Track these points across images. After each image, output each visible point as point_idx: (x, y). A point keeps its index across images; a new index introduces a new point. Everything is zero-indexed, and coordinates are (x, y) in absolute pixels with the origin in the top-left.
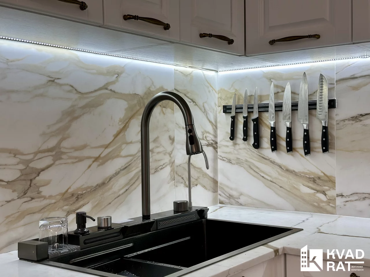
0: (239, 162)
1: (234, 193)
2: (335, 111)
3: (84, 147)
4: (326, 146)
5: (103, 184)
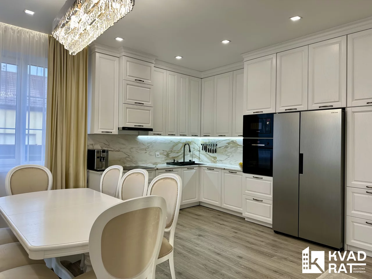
0: (203, 154)
2: (217, 146)
4: (216, 152)
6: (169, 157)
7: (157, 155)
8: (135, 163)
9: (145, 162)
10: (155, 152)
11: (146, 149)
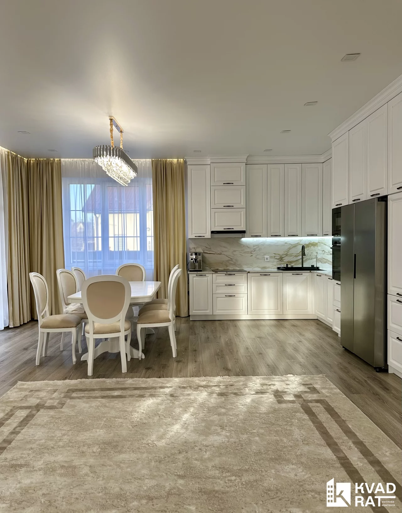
6: (283, 261)
7: (265, 258)
8: (239, 266)
9: (251, 266)
10: (264, 255)
11: (252, 252)
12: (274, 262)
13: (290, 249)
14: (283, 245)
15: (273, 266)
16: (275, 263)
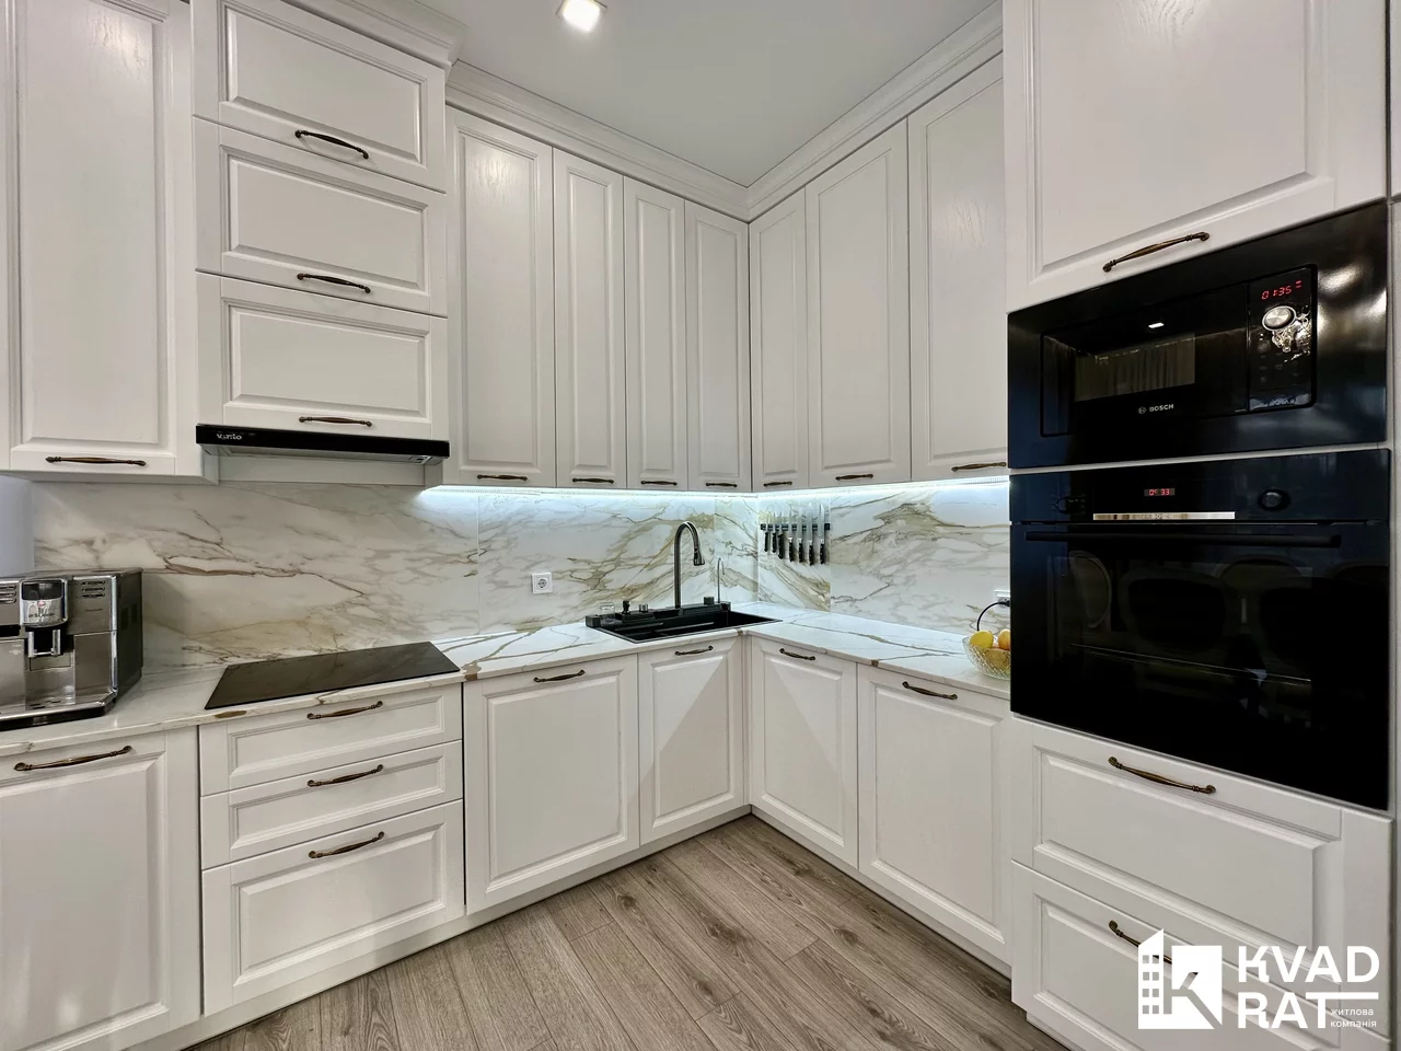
0: (772, 569)
1: (769, 593)
2: (830, 532)
3: (637, 558)
4: (823, 560)
5: (652, 582)
6: (605, 589)
7: (535, 582)
9: (469, 619)
10: (528, 568)
11: (472, 558)
12: (570, 593)
13: (628, 537)
14: (605, 525)
15: (566, 613)
16: (575, 600)
